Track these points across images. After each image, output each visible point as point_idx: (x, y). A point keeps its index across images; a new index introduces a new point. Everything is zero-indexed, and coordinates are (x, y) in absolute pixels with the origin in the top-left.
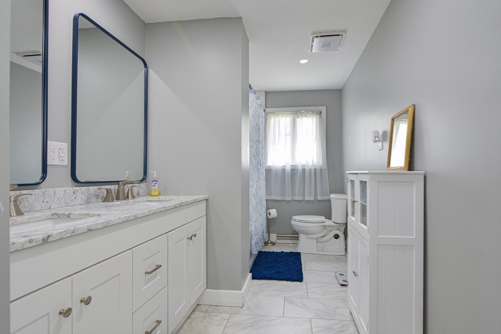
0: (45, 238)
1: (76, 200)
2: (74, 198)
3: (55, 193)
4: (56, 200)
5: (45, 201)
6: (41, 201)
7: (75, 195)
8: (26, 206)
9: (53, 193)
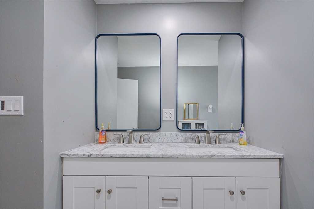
0: (89, 155)
1: (177, 139)
2: (176, 139)
3: (165, 135)
4: (166, 138)
5: (161, 138)
6: (159, 138)
7: (177, 137)
8: (152, 139)
9: (164, 135)
